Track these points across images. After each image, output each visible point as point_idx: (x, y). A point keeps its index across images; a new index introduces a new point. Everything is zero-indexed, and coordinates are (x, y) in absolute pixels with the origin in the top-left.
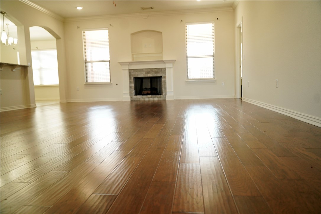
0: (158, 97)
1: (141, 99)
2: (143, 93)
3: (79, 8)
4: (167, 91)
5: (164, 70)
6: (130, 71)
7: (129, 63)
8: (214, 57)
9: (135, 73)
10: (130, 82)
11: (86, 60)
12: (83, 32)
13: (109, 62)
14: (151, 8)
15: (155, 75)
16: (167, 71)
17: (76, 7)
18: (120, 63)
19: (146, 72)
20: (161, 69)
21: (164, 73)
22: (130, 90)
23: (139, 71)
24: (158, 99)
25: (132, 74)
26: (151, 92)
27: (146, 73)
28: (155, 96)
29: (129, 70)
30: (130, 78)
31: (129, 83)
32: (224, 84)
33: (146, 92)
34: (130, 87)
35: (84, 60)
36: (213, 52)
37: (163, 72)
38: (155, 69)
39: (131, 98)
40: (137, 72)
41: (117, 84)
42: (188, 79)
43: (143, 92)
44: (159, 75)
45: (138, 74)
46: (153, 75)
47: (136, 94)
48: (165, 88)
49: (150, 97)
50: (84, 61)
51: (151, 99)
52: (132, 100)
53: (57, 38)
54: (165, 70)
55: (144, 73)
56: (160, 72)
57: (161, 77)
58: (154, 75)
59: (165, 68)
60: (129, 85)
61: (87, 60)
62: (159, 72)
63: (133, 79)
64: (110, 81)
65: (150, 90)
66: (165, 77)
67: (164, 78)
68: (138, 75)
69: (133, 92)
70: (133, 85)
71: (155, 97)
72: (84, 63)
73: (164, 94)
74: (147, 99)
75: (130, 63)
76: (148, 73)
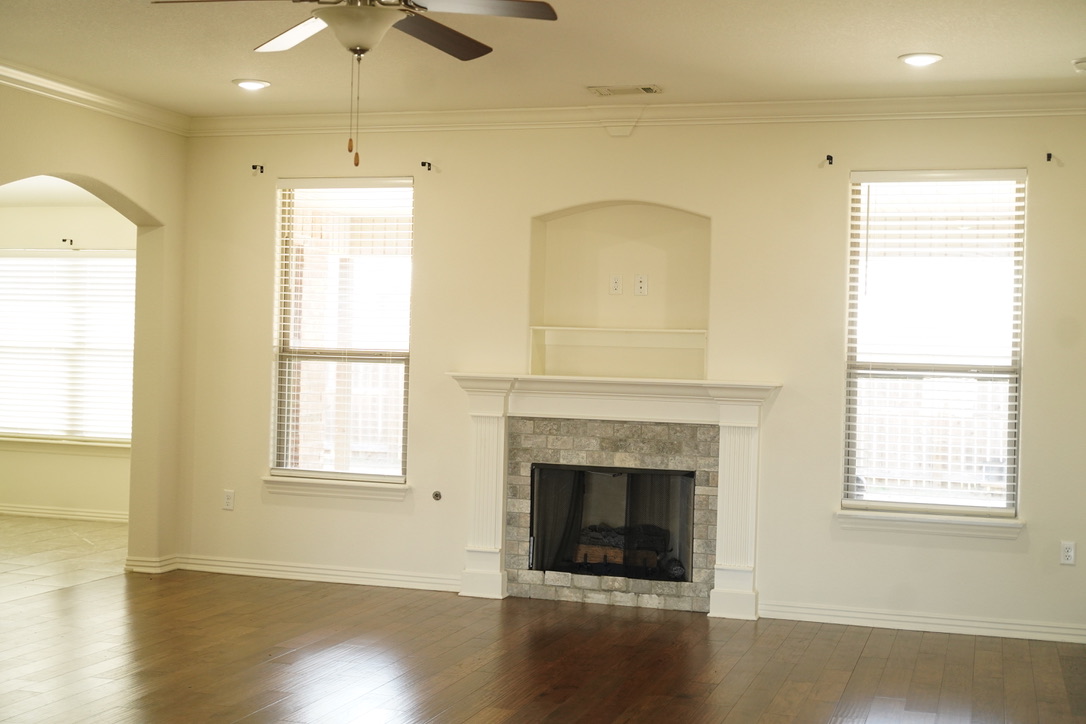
0: (667, 591)
1: (566, 592)
2: (580, 560)
3: (251, 87)
4: (720, 562)
5: (705, 437)
6: (515, 430)
7: (508, 386)
8: (1017, 380)
9: (540, 439)
10: (512, 491)
11: (285, 343)
12: (279, 193)
13: (402, 366)
14: (648, 90)
15: (654, 463)
16: (727, 446)
17: (237, 81)
18: (459, 379)
19: (603, 439)
20: (694, 428)
21: (709, 455)
22: (506, 534)
23: (563, 430)
24: (661, 607)
25: (526, 444)
26: (625, 559)
27: (602, 449)
28: (646, 583)
29: (511, 421)
30: (512, 468)
31: (506, 497)
32: (1072, 553)
33: (596, 554)
34: (510, 520)
35: (276, 343)
36: (1015, 354)
37: (701, 448)
38: (659, 428)
39: (511, 580)
40: (551, 438)
41: (437, 496)
42: (847, 502)
43: (583, 549)
44: (675, 464)
45: (558, 445)
46: (643, 461)
47: (541, 564)
48: (710, 545)
49: (617, 585)
50: (276, 350)
51: (625, 600)
52: (515, 592)
53: (145, 223)
54: (715, 439)
55: (594, 444)
56: (685, 448)
57: (691, 474)
58: (648, 460)
59: (715, 428)
60: (506, 504)
61: (294, 344)
62: (680, 443)
63: (526, 472)
64: (404, 471)
65: (621, 539)
66: (711, 480)
67: (707, 483)
68: (557, 451)
69: (525, 547)
70: (524, 506)
71: (650, 593)
72: (274, 365)
73: (698, 576)
74: (597, 599)
75: (517, 386)
76: (617, 445)
